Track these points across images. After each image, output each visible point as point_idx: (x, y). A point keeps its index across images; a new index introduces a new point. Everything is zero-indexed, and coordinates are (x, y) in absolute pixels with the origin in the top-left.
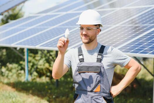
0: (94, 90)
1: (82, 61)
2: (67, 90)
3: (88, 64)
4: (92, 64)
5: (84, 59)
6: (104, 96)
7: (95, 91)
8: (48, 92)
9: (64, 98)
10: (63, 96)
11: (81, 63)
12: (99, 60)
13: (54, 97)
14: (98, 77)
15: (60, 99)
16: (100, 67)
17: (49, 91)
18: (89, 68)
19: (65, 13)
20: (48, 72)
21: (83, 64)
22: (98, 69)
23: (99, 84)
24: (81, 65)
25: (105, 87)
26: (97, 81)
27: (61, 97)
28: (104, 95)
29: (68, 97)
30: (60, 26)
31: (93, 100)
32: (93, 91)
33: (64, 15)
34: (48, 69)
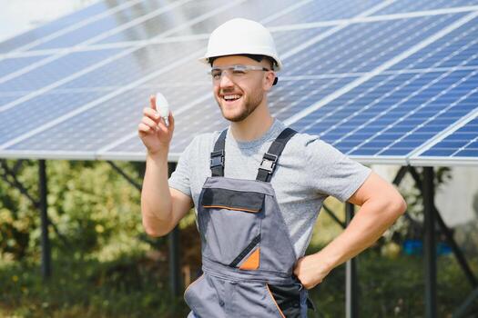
0: (241, 264)
1: (217, 173)
2: (79, 287)
3: (233, 184)
4: (244, 184)
5: (223, 168)
6: (271, 283)
7: (241, 267)
8: (22, 293)
9: (75, 309)
10: (72, 303)
11: (215, 179)
12: (265, 176)
13: (45, 305)
14: (254, 225)
15: (64, 311)
16: (262, 197)
17: (26, 291)
18: (233, 196)
19: (65, 51)
20: (11, 238)
21: (220, 184)
22: (257, 202)
23: (257, 248)
24: (214, 186)
25: (276, 257)
26: (252, 237)
27: (66, 305)
28: (273, 279)
29: (87, 305)
30: (58, 88)
31: (237, 293)
32: (238, 265)
33: (65, 58)
34: (9, 226)
